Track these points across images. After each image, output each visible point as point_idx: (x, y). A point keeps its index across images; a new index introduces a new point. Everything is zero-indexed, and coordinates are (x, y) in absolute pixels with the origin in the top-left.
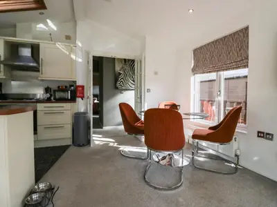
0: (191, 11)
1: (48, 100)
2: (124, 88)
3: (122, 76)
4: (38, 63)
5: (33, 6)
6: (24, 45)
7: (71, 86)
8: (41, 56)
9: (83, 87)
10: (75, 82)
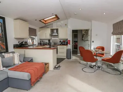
0: (104, 14)
1: (60, 45)
2: (85, 40)
3: (85, 35)
4: (58, 34)
5: (57, 19)
6: (55, 29)
7: (67, 40)
8: (59, 32)
9: (70, 41)
10: (67, 39)
